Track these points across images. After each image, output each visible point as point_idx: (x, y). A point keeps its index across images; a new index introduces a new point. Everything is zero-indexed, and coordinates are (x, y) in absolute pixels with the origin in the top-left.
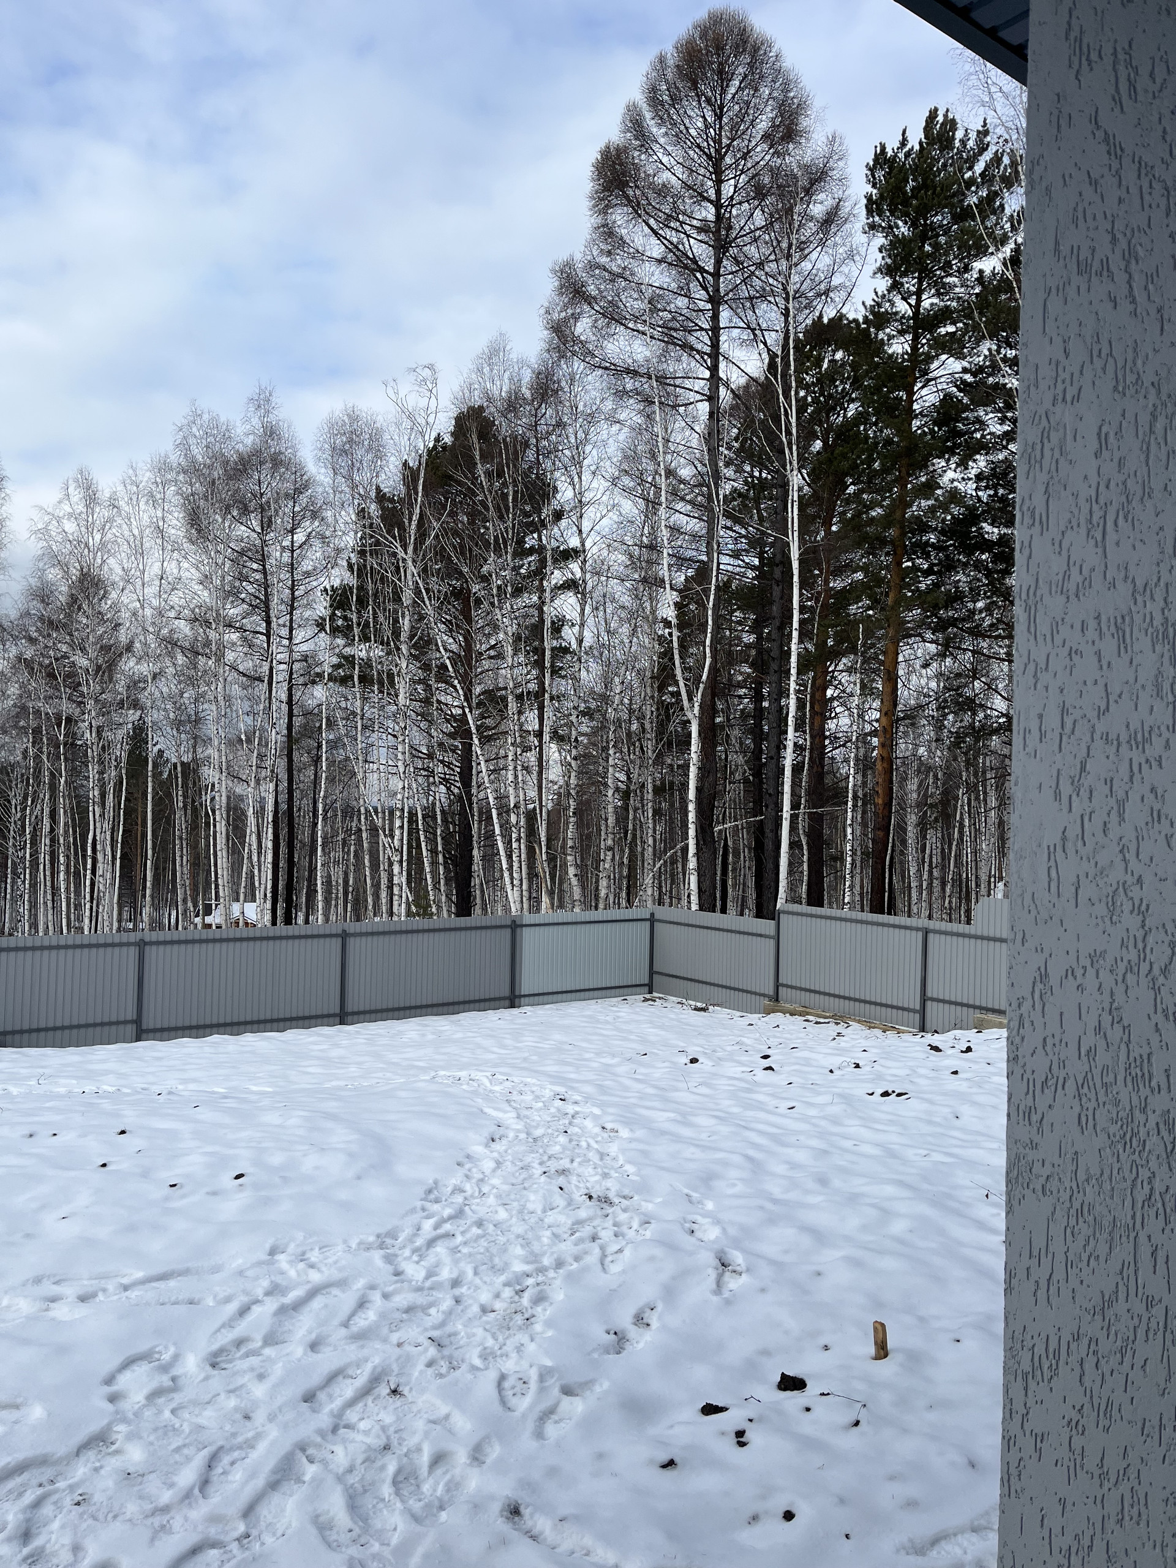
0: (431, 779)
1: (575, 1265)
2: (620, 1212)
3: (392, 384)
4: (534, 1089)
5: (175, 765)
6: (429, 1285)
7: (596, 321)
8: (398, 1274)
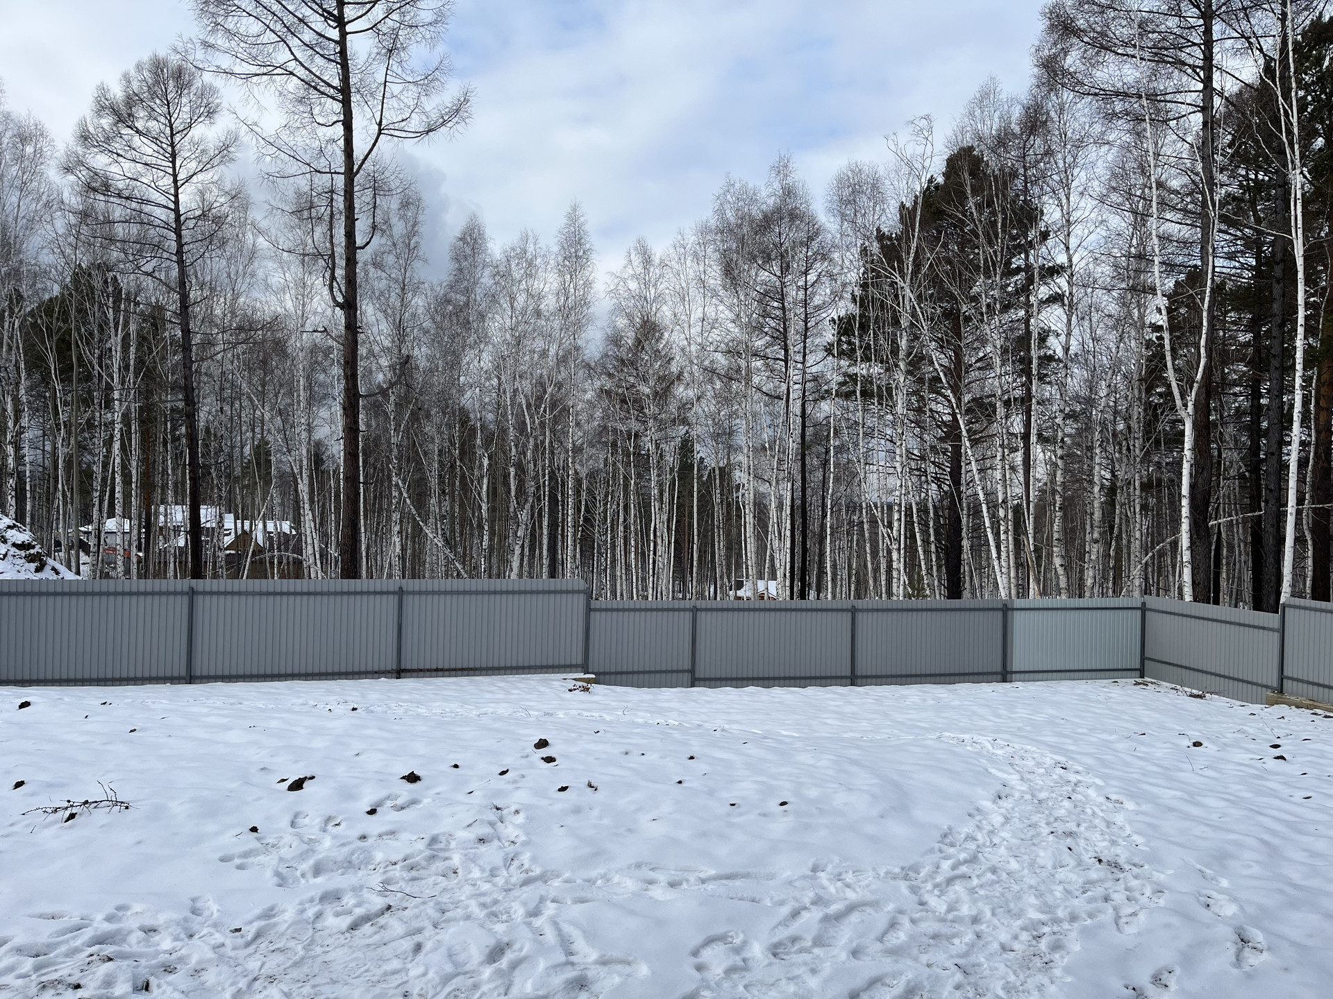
0: (923, 478)
1: (1089, 922)
2: (1131, 878)
3: (893, 137)
4: (1035, 756)
5: (714, 469)
6: (951, 916)
7: (1086, 51)
8: (922, 903)
